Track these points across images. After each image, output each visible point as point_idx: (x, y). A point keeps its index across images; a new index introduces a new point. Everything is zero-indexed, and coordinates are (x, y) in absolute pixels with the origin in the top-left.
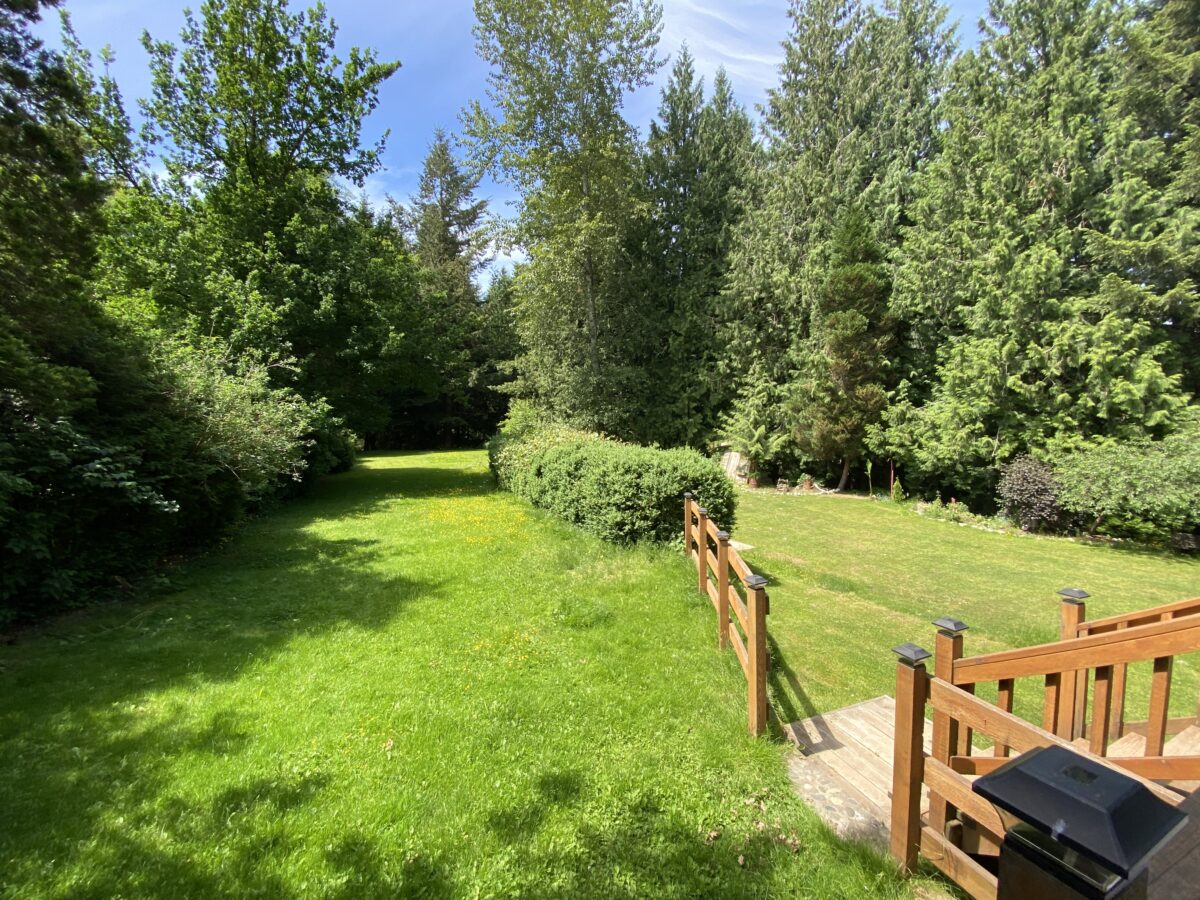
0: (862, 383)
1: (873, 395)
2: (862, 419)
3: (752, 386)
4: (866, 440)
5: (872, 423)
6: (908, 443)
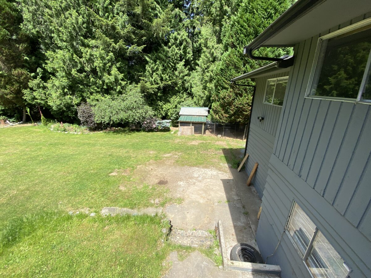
0: (15, 68)
1: (22, 74)
2: (20, 87)
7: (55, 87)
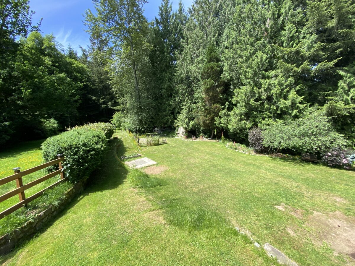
0: (214, 104)
1: (217, 107)
2: (214, 116)
3: (185, 105)
4: (215, 123)
5: (217, 117)
6: (226, 123)
7: (235, 115)
